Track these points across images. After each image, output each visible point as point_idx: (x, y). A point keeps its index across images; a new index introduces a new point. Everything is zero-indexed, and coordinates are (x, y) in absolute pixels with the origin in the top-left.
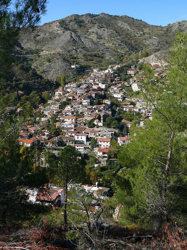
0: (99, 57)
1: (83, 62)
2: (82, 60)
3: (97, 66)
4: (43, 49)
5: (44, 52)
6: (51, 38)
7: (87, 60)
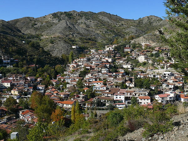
0: (93, 40)
1: (81, 44)
2: (80, 43)
3: (93, 47)
4: (43, 34)
5: (44, 36)
6: (48, 26)
7: (84, 43)
